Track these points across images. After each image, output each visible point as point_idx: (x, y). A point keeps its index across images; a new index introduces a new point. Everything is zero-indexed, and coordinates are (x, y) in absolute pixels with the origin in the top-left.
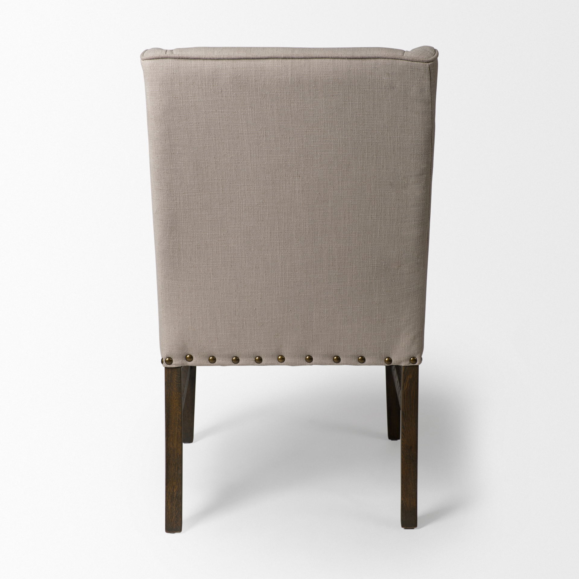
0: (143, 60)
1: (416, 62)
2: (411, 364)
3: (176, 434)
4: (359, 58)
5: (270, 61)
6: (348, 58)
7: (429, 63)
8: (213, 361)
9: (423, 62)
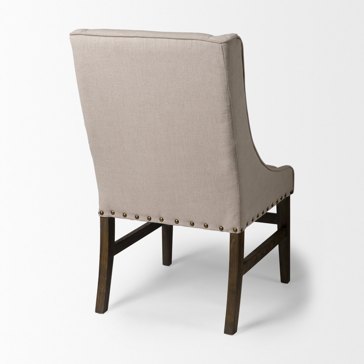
0: (71, 35)
1: (214, 43)
2: (234, 233)
3: (105, 256)
4: (182, 39)
5: (135, 38)
6: (176, 39)
7: (222, 44)
8: (125, 216)
9: (217, 43)
